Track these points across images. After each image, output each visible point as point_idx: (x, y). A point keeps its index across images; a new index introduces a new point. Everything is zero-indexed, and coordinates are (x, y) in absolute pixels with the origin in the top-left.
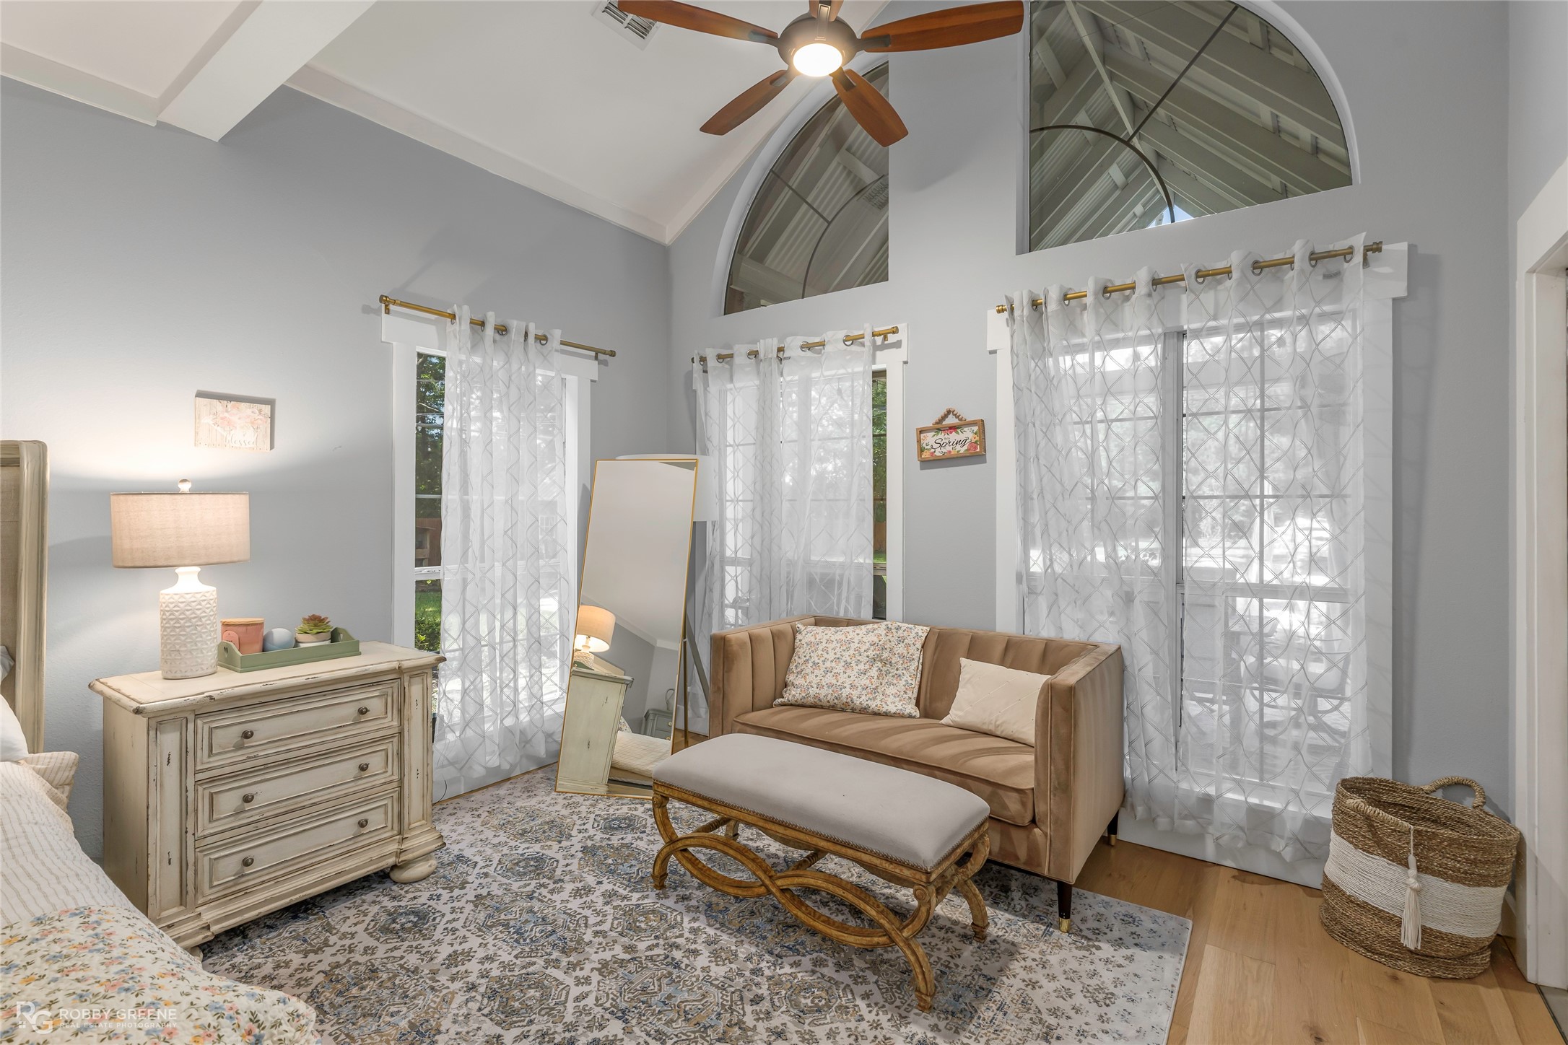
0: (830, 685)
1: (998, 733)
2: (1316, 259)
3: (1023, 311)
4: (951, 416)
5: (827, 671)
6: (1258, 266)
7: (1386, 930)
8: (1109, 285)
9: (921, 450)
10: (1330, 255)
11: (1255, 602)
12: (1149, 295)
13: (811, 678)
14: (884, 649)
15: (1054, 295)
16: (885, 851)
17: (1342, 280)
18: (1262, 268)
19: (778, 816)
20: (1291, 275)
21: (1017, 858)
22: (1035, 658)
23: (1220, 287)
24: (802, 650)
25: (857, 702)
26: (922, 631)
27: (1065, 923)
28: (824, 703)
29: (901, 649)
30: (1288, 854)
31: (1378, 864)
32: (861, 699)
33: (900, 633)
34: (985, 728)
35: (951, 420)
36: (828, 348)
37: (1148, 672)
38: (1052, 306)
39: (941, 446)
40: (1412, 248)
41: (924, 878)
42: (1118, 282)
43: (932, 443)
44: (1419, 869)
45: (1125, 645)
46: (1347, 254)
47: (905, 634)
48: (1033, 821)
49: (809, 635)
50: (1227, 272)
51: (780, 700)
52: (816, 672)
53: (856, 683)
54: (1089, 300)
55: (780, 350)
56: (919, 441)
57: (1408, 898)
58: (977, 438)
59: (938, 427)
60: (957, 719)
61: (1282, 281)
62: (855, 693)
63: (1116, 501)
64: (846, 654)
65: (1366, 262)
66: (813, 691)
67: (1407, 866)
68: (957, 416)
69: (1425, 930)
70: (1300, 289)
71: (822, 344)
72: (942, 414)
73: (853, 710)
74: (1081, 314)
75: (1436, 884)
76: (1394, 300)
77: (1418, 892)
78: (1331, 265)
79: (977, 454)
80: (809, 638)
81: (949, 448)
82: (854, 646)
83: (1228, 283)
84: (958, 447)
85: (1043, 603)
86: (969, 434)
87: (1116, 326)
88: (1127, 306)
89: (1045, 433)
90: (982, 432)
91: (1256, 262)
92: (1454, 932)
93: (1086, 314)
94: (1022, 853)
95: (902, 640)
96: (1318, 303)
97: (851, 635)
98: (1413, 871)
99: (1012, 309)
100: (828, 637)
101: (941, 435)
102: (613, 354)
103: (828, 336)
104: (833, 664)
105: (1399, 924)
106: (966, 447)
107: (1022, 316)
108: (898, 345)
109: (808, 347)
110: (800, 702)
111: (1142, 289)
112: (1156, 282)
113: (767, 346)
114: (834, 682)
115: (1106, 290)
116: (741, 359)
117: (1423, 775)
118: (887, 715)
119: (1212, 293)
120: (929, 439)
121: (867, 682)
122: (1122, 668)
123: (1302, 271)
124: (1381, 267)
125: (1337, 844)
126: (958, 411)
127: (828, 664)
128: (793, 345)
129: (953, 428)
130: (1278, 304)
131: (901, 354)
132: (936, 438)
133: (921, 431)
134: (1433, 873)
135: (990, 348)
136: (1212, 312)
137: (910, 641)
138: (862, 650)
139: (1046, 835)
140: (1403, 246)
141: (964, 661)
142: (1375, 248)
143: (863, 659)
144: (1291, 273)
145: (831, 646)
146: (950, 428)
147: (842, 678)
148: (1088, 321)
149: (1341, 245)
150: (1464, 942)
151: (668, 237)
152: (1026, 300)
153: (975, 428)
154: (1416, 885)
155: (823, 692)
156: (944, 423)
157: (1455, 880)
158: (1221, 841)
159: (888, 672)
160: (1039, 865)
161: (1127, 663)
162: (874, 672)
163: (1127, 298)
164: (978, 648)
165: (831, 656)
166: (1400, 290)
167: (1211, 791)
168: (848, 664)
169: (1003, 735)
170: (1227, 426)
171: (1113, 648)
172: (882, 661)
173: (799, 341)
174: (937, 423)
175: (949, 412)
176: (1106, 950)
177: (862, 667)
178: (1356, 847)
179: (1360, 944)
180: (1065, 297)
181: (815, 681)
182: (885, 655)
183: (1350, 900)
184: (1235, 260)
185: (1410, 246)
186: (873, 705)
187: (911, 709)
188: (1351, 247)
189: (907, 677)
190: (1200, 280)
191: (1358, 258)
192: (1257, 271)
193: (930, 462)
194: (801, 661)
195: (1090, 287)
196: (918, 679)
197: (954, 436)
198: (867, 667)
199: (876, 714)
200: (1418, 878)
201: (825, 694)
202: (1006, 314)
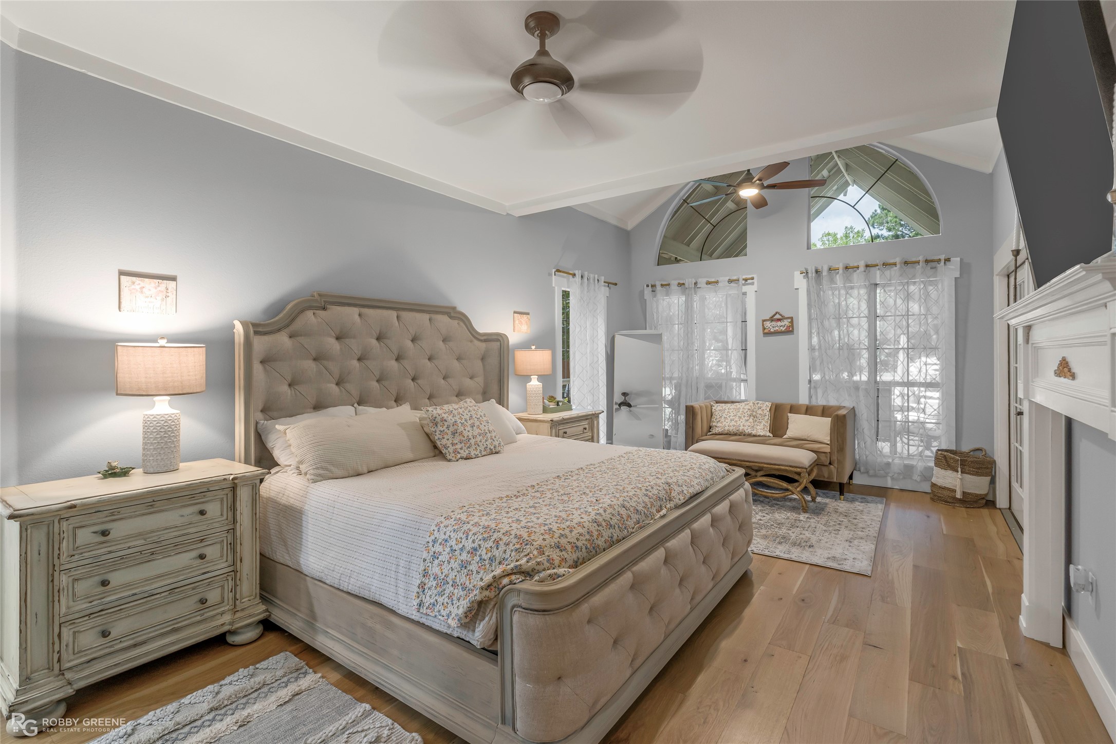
0: (734, 426)
1: (809, 439)
2: (928, 262)
3: (812, 274)
4: (777, 315)
5: (731, 420)
6: (906, 263)
7: (952, 494)
8: (848, 266)
9: (764, 329)
10: (932, 261)
11: (906, 388)
12: (865, 271)
13: (724, 423)
14: (753, 411)
15: (825, 268)
16: (791, 464)
17: (937, 270)
18: (908, 264)
19: (746, 459)
20: (918, 267)
21: (824, 477)
22: (820, 412)
23: (892, 269)
24: (717, 413)
25: (747, 431)
26: (769, 404)
27: (842, 497)
28: (732, 433)
29: (760, 412)
30: (918, 479)
31: (949, 473)
32: (748, 430)
33: (759, 405)
34: (803, 438)
35: (778, 316)
36: (720, 284)
37: (865, 416)
38: (825, 273)
39: (773, 327)
40: (961, 260)
41: (805, 470)
42: (851, 265)
43: (769, 326)
44: (962, 472)
45: (856, 406)
46: (939, 261)
47: (761, 405)
48: (830, 463)
49: (717, 408)
50: (895, 264)
51: (709, 433)
52: (727, 421)
53: (745, 424)
54: (841, 271)
55: (696, 283)
56: (763, 325)
57: (958, 483)
58: (790, 324)
59: (772, 319)
60: (790, 436)
61: (915, 268)
62: (745, 428)
63: (851, 350)
64: (739, 413)
65: (945, 263)
66: (726, 428)
67: (958, 472)
68: (781, 315)
69: (963, 492)
70: (922, 273)
71: (717, 282)
72: (774, 314)
73: (744, 435)
74: (836, 276)
75: (968, 477)
76: (955, 278)
77: (960, 479)
78: (933, 264)
79: (790, 331)
80: (719, 408)
81: (777, 328)
82: (741, 410)
83: (895, 268)
84: (781, 328)
85: (820, 392)
86: (786, 322)
87: (851, 282)
88: (855, 273)
89: (821, 323)
90: (792, 322)
91: (906, 262)
92: (973, 492)
93: (838, 276)
94: (826, 475)
95: (760, 408)
96: (929, 278)
97: (738, 406)
98: (960, 473)
99: (807, 273)
100: (728, 407)
101: (773, 323)
102: (616, 284)
103: (720, 279)
104: (734, 418)
105: (955, 492)
106: (785, 328)
107: (812, 276)
108: (752, 284)
109: (708, 283)
110: (721, 433)
111: (862, 268)
112: (867, 266)
113: (689, 282)
114: (736, 424)
115: (847, 268)
116: (674, 286)
117: (965, 448)
118: (759, 436)
119: (889, 271)
120: (768, 324)
121: (750, 424)
122: (855, 415)
123: (922, 267)
124: (950, 266)
125: (937, 470)
126: (781, 313)
127: (731, 418)
128: (702, 282)
129: (779, 320)
130: (914, 277)
131: (755, 287)
132: (771, 324)
133: (764, 321)
134: (966, 473)
135: (795, 287)
136: (889, 278)
137: (764, 408)
138: (745, 412)
139: (835, 467)
140: (958, 259)
141: (789, 415)
142: (947, 260)
143: (746, 415)
144: (918, 266)
145: (731, 411)
146: (778, 320)
147: (739, 423)
148: (839, 279)
149: (936, 258)
150: (977, 495)
151: (629, 227)
152: (814, 271)
153: (789, 320)
154: (961, 477)
155: (731, 428)
156: (774, 318)
157: (973, 475)
158: (894, 477)
159: (756, 421)
160: (833, 478)
161: (857, 412)
162: (751, 420)
163: (855, 271)
164: (794, 409)
165: (732, 414)
166: (957, 275)
167: (890, 461)
168: (740, 417)
169: (811, 440)
170: (895, 322)
171: (852, 407)
172: (753, 415)
173: (705, 280)
174: (771, 318)
175: (776, 313)
176: (857, 503)
177: (746, 418)
178: (942, 469)
179: (943, 501)
180: (830, 269)
181: (727, 424)
182: (754, 414)
183: (940, 487)
184: (898, 260)
185: (961, 259)
186: (754, 432)
187: (768, 434)
188: (940, 259)
189: (763, 422)
190: (884, 266)
191: (943, 262)
192: (906, 265)
193: (767, 334)
194: (718, 417)
195: (841, 266)
196: (769, 423)
197: (779, 323)
198: (748, 418)
199: (755, 436)
200: (961, 475)
201: (732, 429)
202: (804, 274)
